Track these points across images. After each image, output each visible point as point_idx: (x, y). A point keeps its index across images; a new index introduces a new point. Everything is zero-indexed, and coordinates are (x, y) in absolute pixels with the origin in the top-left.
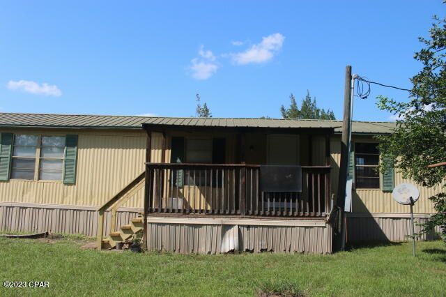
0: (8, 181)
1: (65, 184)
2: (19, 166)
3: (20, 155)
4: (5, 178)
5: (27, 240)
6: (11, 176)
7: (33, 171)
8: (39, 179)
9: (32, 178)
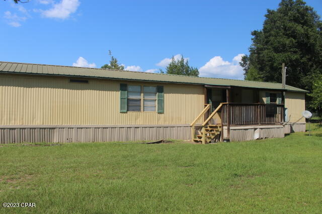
0: (126, 113)
1: (158, 113)
2: (131, 103)
3: (131, 97)
4: (125, 111)
5: (156, 144)
6: (128, 110)
7: (140, 106)
8: (144, 111)
9: (139, 110)
